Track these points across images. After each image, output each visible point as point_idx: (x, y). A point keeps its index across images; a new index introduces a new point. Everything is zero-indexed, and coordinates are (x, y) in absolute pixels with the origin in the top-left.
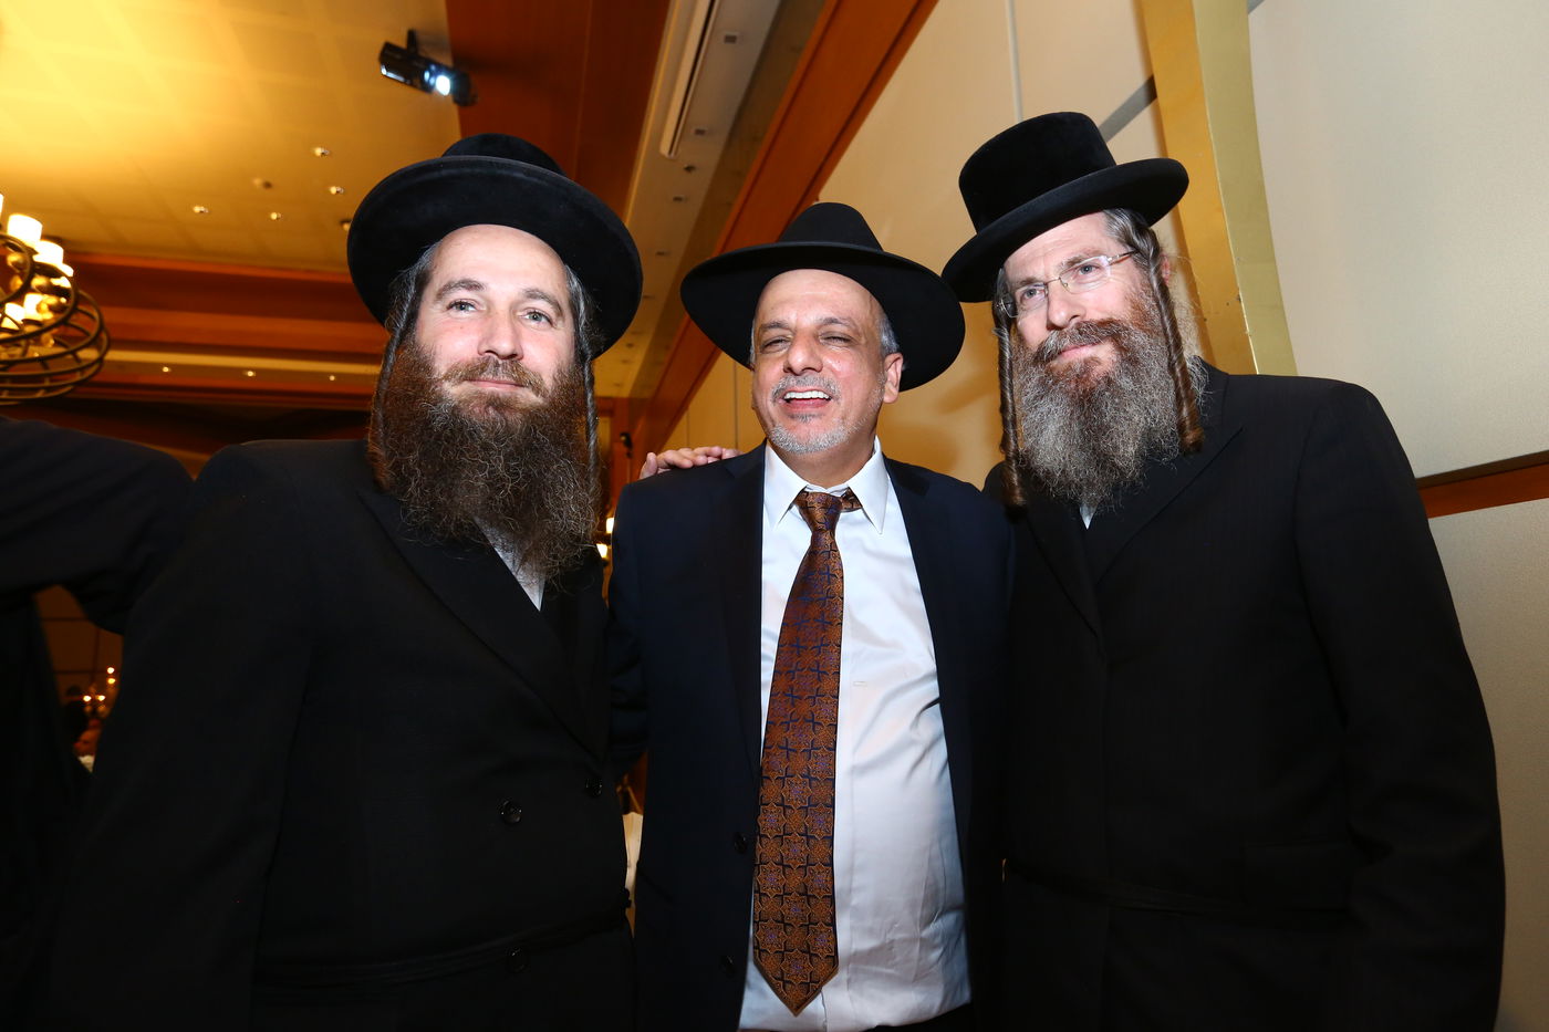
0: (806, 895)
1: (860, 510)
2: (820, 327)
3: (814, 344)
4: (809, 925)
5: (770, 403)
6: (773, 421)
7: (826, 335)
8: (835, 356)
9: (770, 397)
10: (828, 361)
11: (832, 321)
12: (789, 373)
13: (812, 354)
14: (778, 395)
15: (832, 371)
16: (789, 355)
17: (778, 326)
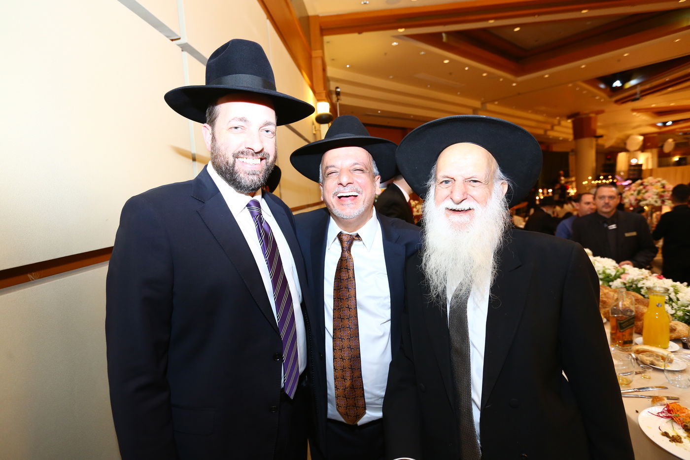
0: (353, 388)
1: (361, 241)
2: (351, 166)
3: (350, 174)
4: (355, 398)
5: (332, 198)
7: (354, 169)
8: (358, 177)
9: (332, 195)
10: (356, 180)
11: (356, 164)
12: (340, 185)
13: (349, 177)
14: (335, 194)
15: (358, 182)
16: (339, 177)
17: (334, 167)
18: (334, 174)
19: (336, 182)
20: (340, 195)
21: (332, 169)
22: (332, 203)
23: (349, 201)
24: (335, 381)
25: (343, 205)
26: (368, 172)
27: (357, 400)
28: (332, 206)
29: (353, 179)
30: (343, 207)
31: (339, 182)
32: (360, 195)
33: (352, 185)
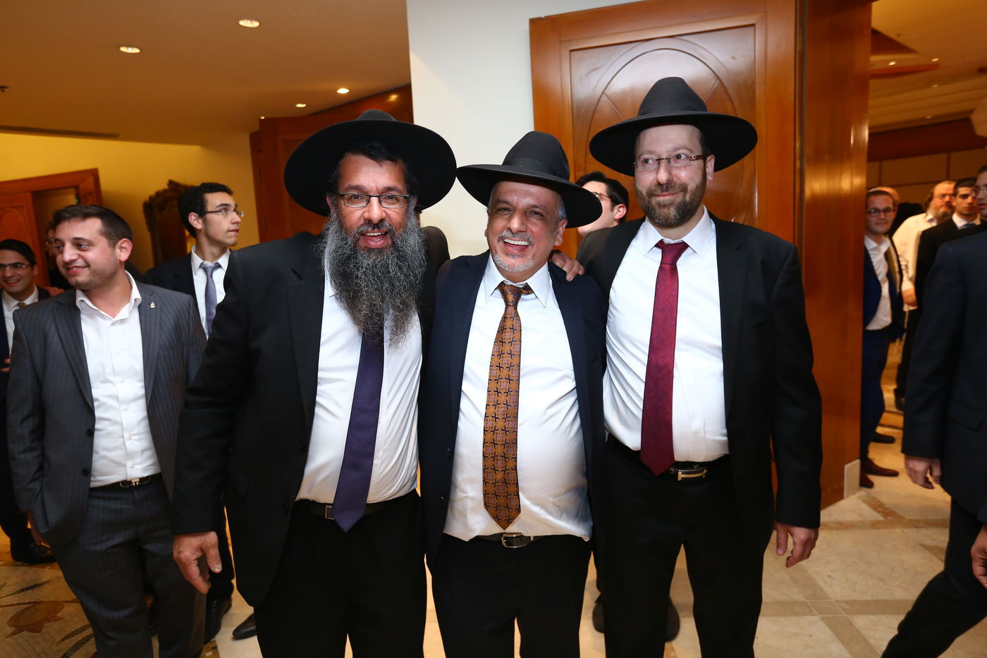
0: (505, 482)
1: (533, 294)
2: (528, 209)
4: (507, 496)
5: (496, 241)
6: (496, 250)
7: (531, 212)
8: (534, 224)
10: (530, 226)
11: (535, 206)
12: (509, 231)
13: (522, 224)
14: (502, 238)
15: (532, 232)
16: (510, 219)
17: (506, 202)
18: (506, 212)
19: (504, 226)
20: (506, 241)
21: (504, 206)
23: (517, 250)
25: (508, 253)
27: (510, 498)
29: (526, 226)
31: (509, 226)
32: (530, 246)
33: (524, 234)
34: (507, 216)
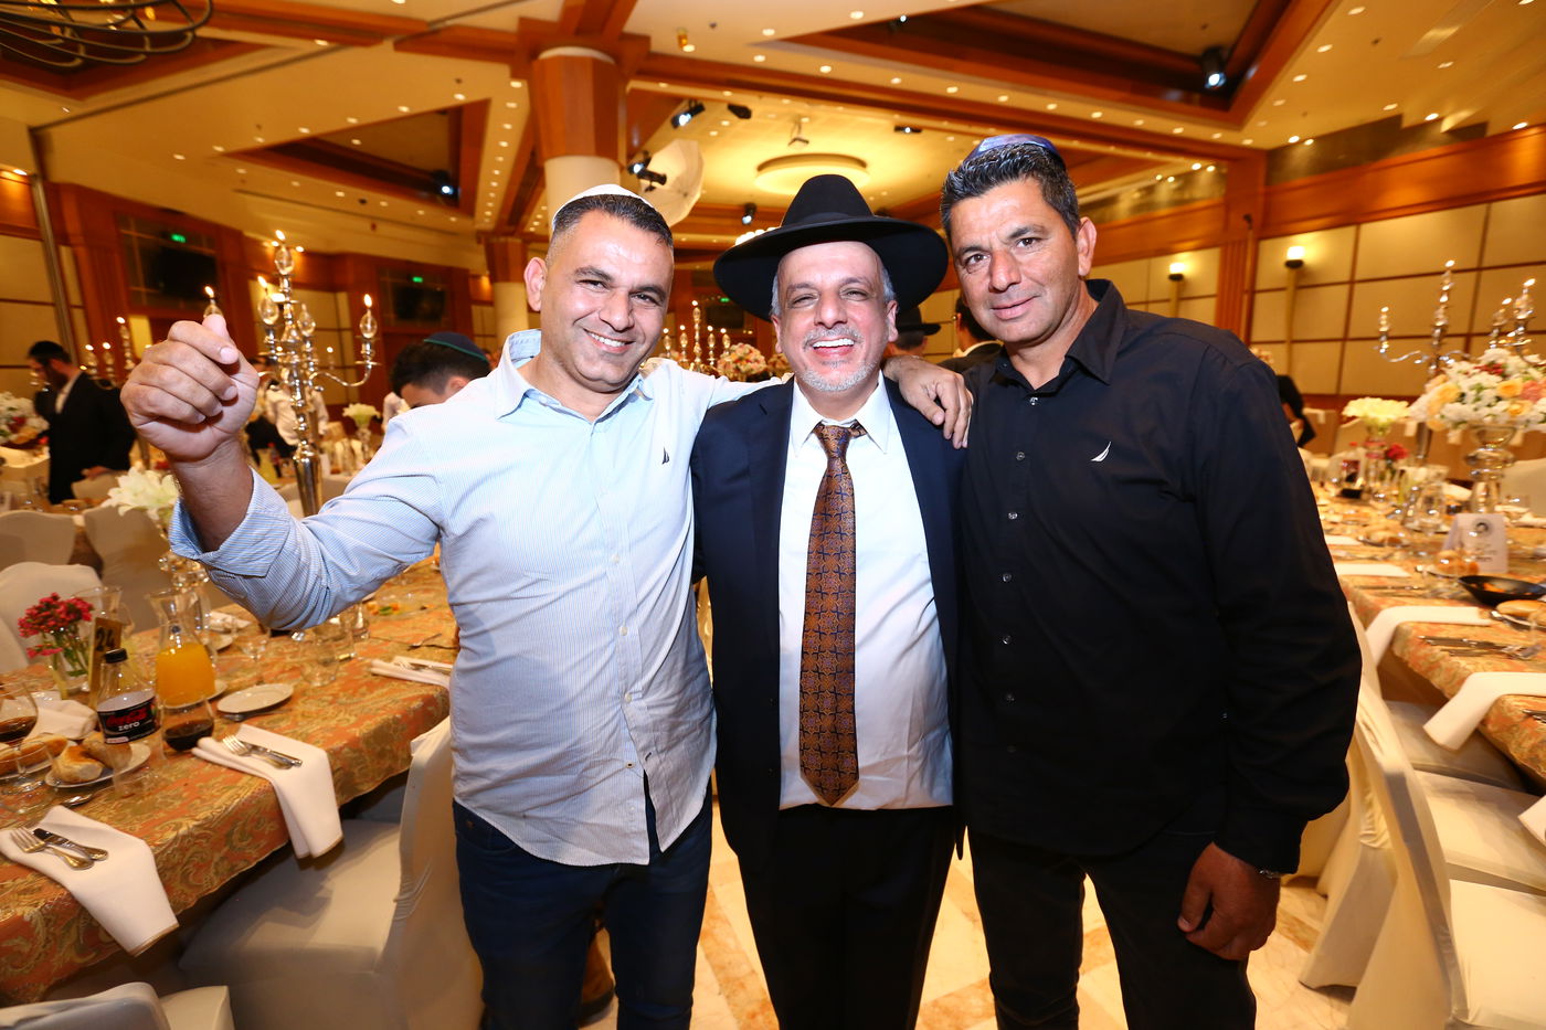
1: (866, 436)
2: (840, 287)
3: (839, 301)
5: (801, 350)
6: (805, 366)
7: (846, 291)
8: (855, 309)
9: (801, 345)
10: (851, 313)
11: (850, 281)
12: (820, 327)
13: (839, 310)
14: (810, 343)
15: (855, 321)
16: (818, 310)
17: (806, 286)
18: (807, 302)
19: (810, 320)
20: (818, 345)
21: (802, 292)
22: (801, 360)
23: (837, 356)
24: (801, 717)
25: (824, 363)
26: (875, 295)
27: (843, 758)
28: (802, 367)
29: (846, 313)
30: (826, 368)
31: (818, 320)
32: (857, 346)
33: (843, 326)
34: (811, 307)
